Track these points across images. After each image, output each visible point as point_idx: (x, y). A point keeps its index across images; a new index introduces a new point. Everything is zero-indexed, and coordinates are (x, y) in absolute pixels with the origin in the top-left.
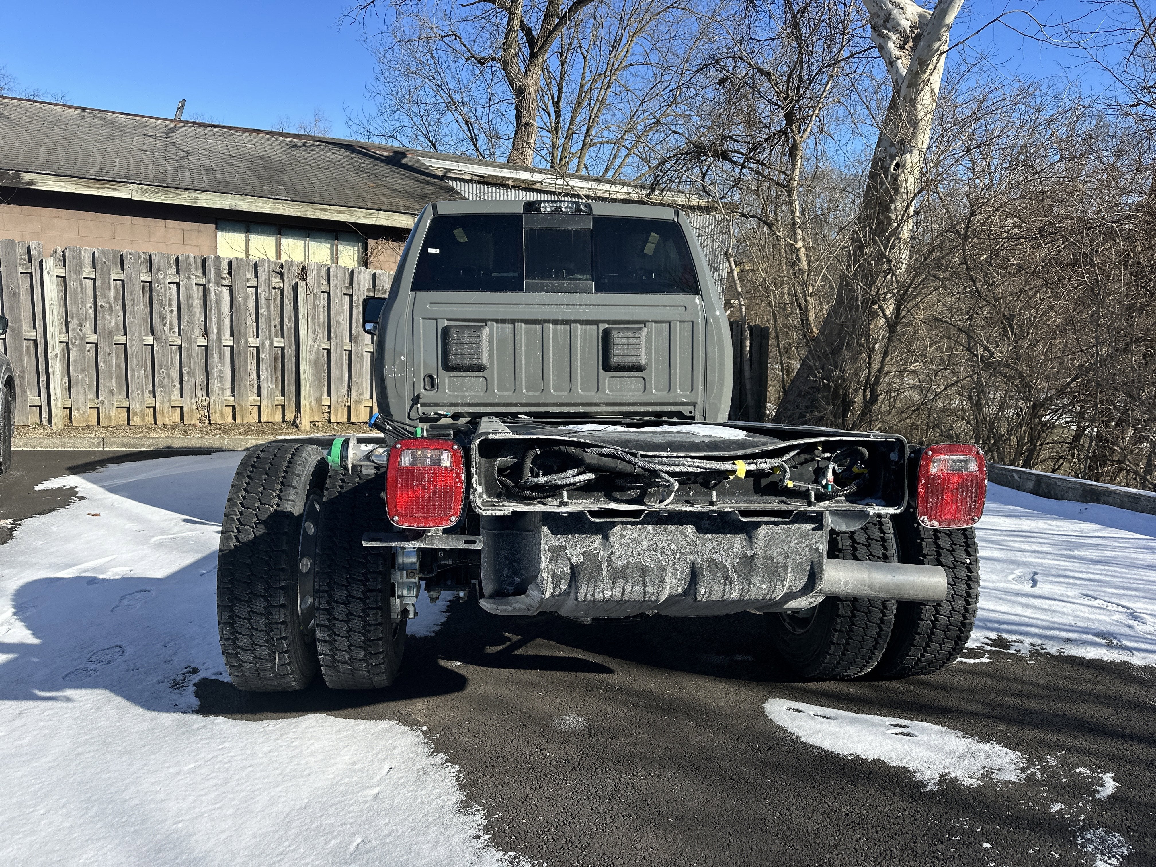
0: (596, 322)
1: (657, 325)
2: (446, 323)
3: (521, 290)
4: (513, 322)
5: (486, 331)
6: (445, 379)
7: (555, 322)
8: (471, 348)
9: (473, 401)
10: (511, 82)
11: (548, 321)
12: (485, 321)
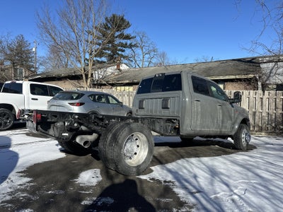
0: (162, 98)
1: (173, 98)
2: (140, 100)
4: (149, 99)
5: (144, 101)
6: (139, 111)
8: (142, 104)
11: (154, 98)
12: (145, 99)
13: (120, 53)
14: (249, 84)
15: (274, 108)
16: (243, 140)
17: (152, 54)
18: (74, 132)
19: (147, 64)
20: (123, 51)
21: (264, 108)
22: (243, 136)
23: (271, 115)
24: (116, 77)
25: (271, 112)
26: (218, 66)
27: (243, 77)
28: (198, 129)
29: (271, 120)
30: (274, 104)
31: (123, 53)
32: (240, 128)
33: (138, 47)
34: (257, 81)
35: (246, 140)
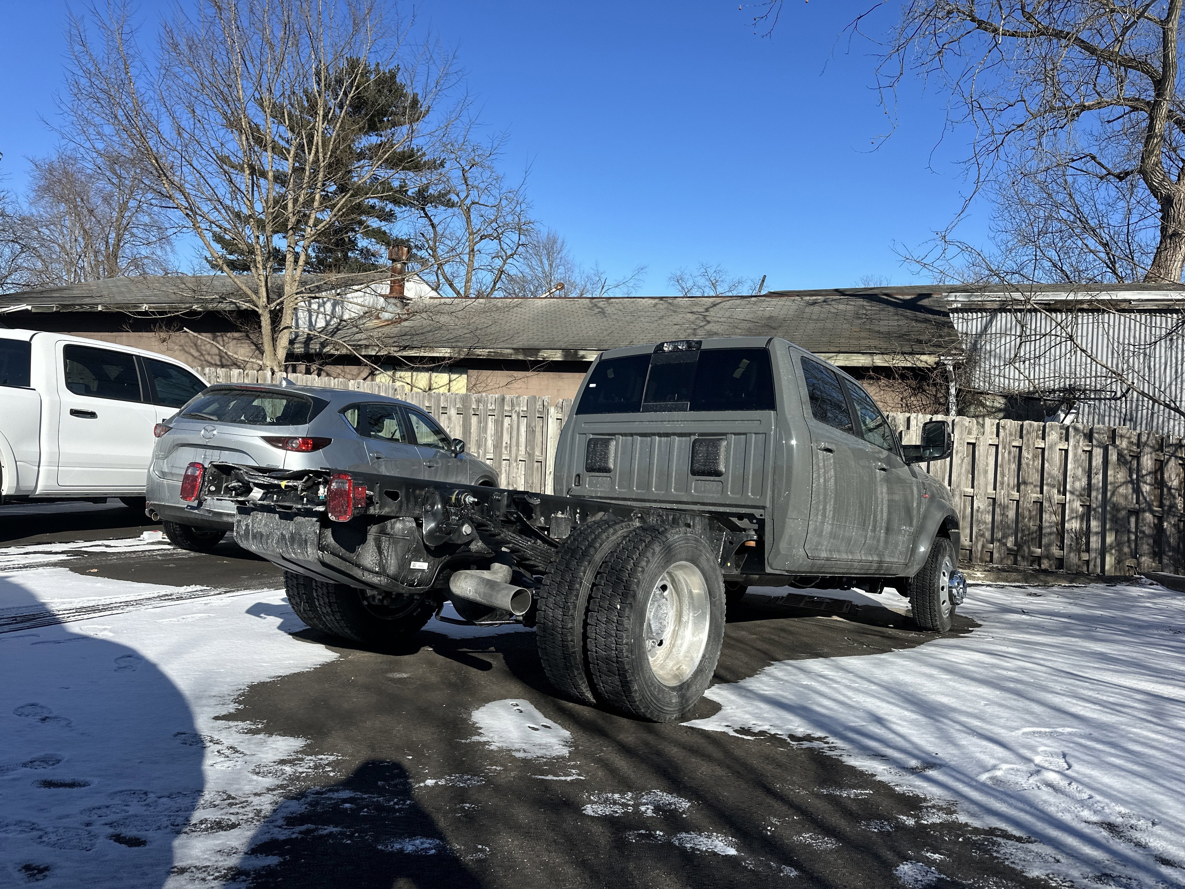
0: (689, 435)
1: (737, 437)
2: (591, 436)
3: (639, 411)
4: (632, 435)
5: (613, 443)
6: (587, 478)
7: (660, 435)
8: (601, 454)
9: (602, 495)
10: (1154, 191)
11: (654, 434)
12: (614, 434)
13: (374, 223)
14: (918, 390)
15: (1013, 481)
16: (944, 595)
17: (511, 238)
18: (446, 558)
19: (488, 278)
20: (389, 217)
21: (980, 480)
22: (944, 580)
23: (1005, 508)
24: (394, 330)
25: (1002, 495)
26: (799, 315)
27: (900, 362)
28: (824, 555)
29: (1004, 526)
30: (1014, 466)
31: (385, 226)
32: (935, 553)
33: (450, 204)
34: (946, 377)
35: (951, 596)
